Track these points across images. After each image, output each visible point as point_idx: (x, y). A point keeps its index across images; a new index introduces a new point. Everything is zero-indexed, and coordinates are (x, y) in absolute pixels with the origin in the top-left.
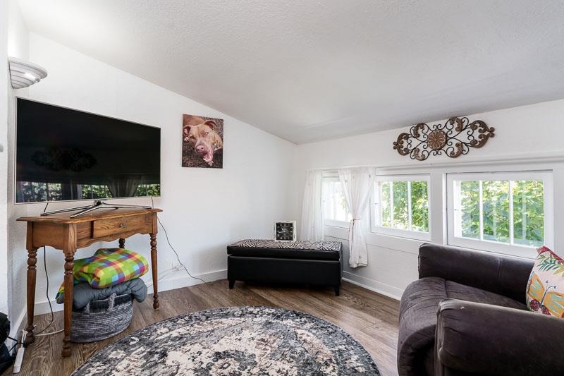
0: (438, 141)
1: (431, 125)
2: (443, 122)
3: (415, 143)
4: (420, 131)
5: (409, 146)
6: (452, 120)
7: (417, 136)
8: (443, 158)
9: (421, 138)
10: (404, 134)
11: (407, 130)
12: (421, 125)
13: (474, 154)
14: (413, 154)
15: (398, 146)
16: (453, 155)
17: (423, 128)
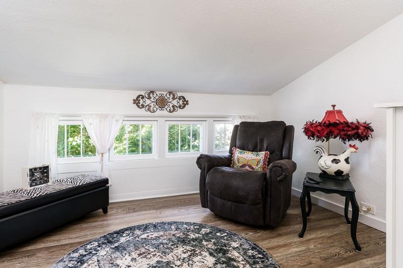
0: (162, 103)
1: (158, 93)
2: (165, 93)
3: (148, 102)
4: (151, 95)
5: (144, 103)
6: (170, 93)
7: (149, 98)
8: (165, 112)
9: (152, 99)
10: (141, 95)
11: (143, 93)
12: (152, 92)
13: (180, 112)
14: (147, 108)
15: (136, 102)
16: (170, 111)
17: (153, 94)
